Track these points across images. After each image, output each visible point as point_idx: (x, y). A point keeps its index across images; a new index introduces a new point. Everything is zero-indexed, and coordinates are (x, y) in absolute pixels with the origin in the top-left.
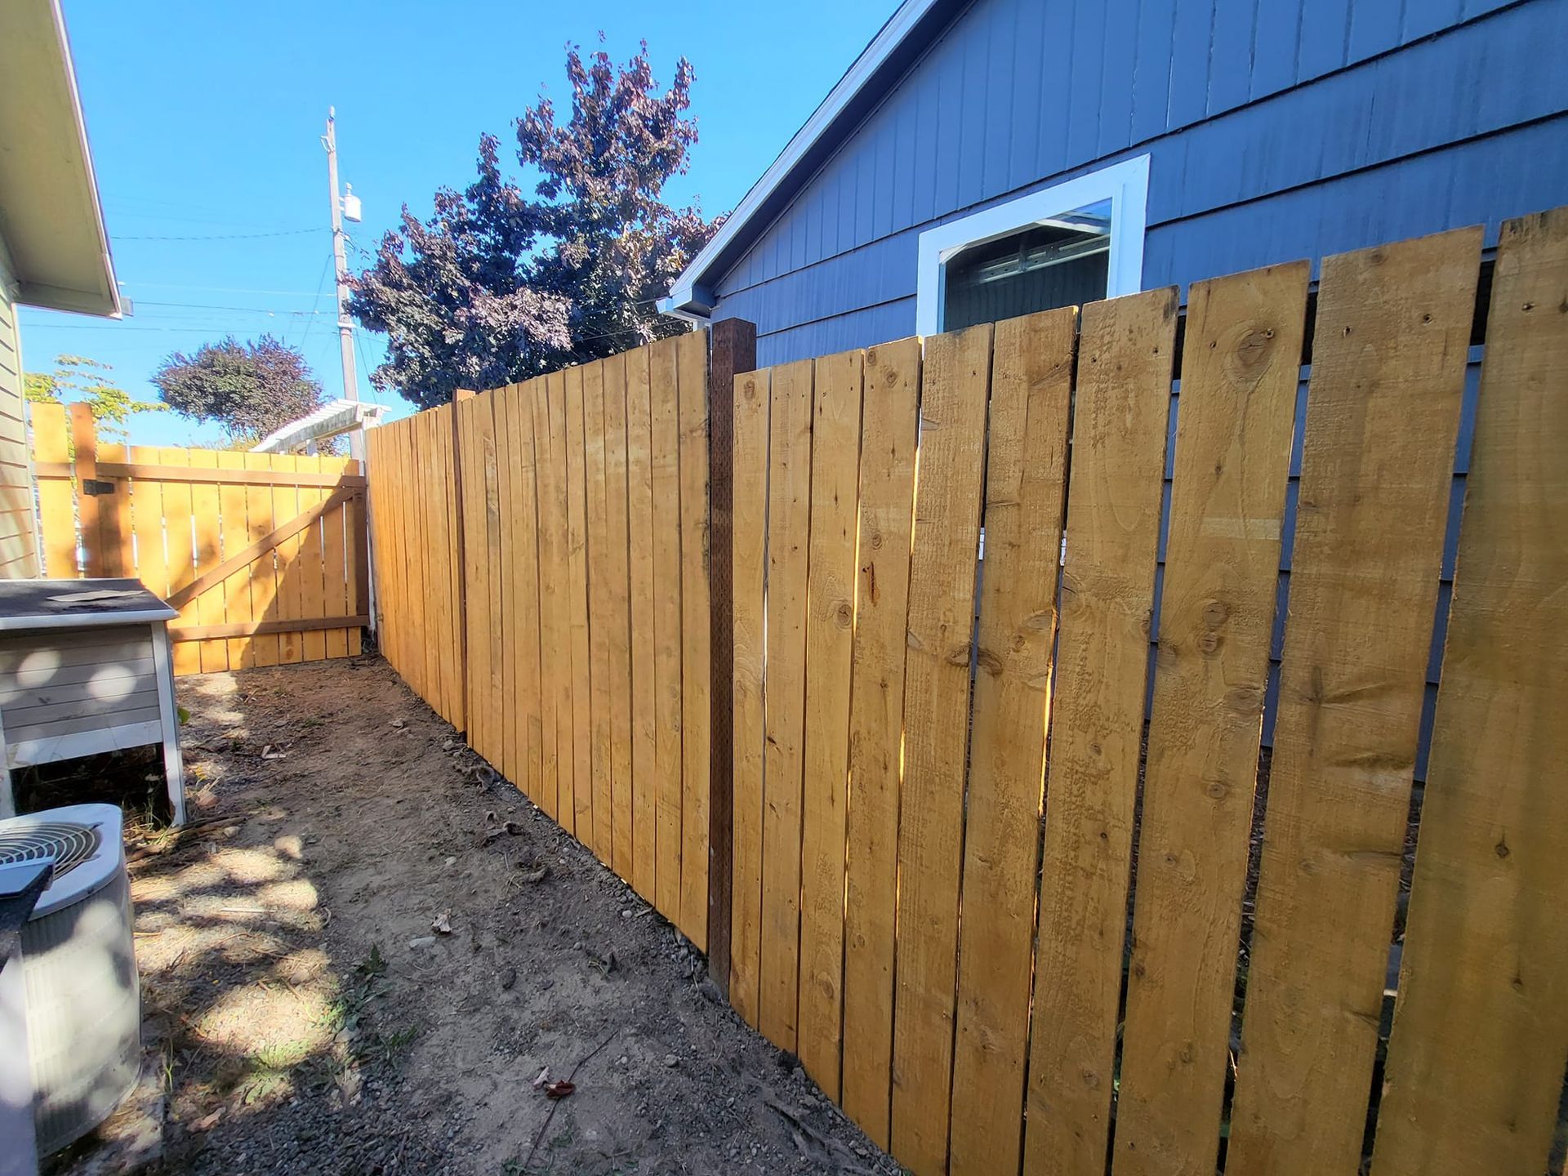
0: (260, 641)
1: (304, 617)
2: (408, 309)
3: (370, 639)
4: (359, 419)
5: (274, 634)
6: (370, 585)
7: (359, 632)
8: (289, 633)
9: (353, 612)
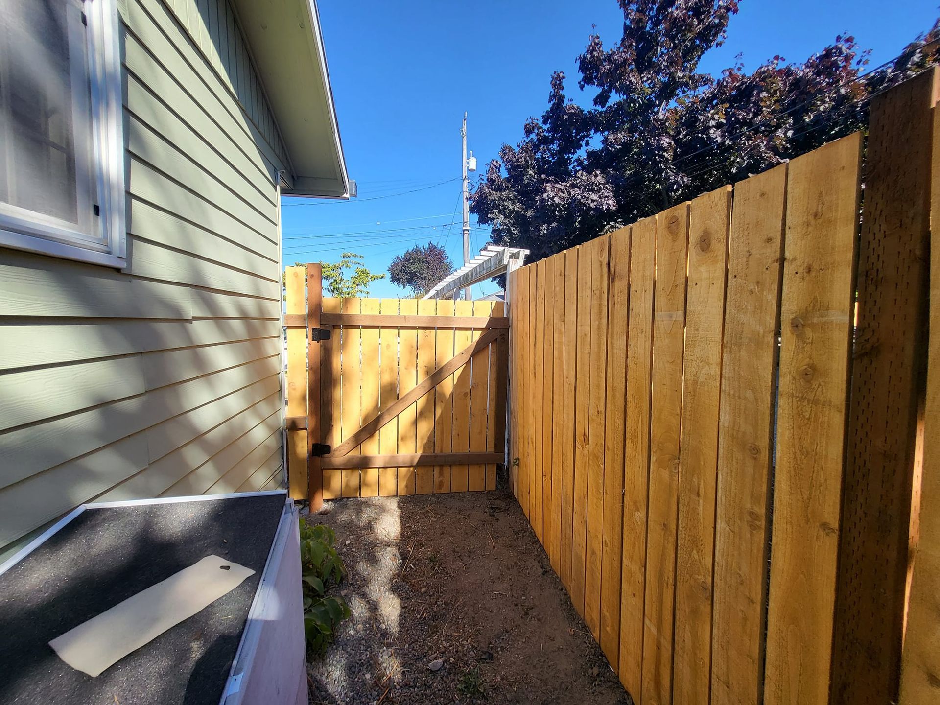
0: (420, 471)
1: (454, 452)
2: (506, 203)
3: (504, 475)
4: (505, 263)
5: (431, 466)
6: (507, 422)
7: (495, 469)
8: (441, 466)
9: (491, 449)
